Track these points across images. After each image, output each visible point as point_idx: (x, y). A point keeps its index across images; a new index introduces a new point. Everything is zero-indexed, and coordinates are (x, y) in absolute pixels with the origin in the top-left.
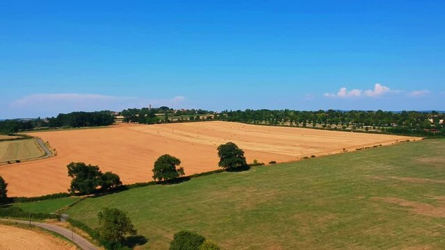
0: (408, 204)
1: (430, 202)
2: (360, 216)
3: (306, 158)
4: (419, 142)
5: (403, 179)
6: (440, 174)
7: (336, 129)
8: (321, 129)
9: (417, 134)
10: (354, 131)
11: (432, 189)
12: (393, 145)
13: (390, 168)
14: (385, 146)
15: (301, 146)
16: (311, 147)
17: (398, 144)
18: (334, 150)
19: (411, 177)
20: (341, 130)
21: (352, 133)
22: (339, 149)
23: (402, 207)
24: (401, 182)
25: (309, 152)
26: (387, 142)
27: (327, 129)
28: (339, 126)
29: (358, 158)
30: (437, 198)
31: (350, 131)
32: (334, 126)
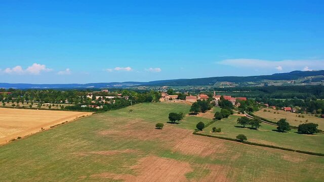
0: (118, 177)
1: (131, 172)
3: (14, 140)
4: (90, 117)
5: (100, 153)
6: (120, 145)
7: (24, 108)
8: (11, 108)
9: (87, 110)
11: (125, 160)
12: (75, 121)
13: (84, 143)
14: (70, 122)
17: (78, 119)
18: (32, 129)
19: (105, 150)
20: (28, 109)
21: (38, 110)
22: (37, 128)
23: (117, 181)
24: (101, 156)
25: (14, 133)
26: (70, 117)
27: (16, 108)
28: (25, 104)
29: (56, 136)
30: (132, 167)
31: (36, 109)
32: (21, 104)
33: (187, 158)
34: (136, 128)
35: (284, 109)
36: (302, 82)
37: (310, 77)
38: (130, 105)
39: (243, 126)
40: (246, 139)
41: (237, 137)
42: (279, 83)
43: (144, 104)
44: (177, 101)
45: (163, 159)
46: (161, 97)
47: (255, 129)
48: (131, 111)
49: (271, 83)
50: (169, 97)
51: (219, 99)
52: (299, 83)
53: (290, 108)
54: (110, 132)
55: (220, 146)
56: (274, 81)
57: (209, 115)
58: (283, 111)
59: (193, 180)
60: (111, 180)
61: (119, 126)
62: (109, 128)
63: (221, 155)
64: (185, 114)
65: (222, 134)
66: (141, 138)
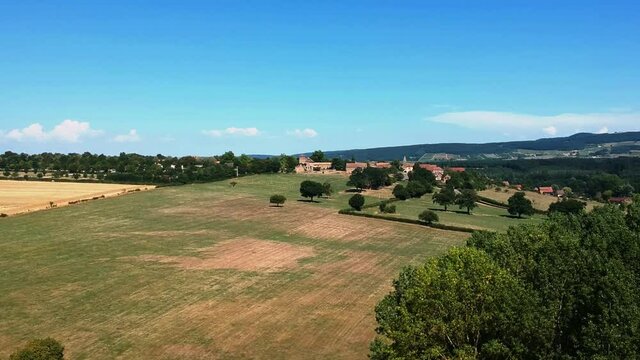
0: (170, 260)
1: (196, 255)
2: (113, 281)
4: (150, 191)
5: (150, 233)
6: (192, 225)
7: (26, 178)
8: (1, 178)
9: (147, 180)
10: (56, 181)
11: (191, 242)
12: (121, 196)
13: (127, 222)
14: (109, 198)
17: (126, 194)
18: (36, 206)
19: (160, 230)
20: (35, 180)
21: (53, 183)
23: (164, 264)
24: (150, 237)
26: (110, 192)
27: (11, 179)
28: (31, 174)
29: (76, 214)
30: (200, 250)
31: (49, 180)
32: (22, 174)
33: (312, 241)
34: (232, 206)
35: (539, 192)
36: (592, 154)
37: (607, 145)
38: (235, 176)
39: (443, 207)
40: (437, 220)
41: (420, 216)
42: (548, 155)
43: (263, 177)
44: (327, 172)
45: (265, 243)
46: (298, 164)
47: (468, 213)
48: (234, 184)
49: (532, 155)
50: (313, 165)
51: (412, 169)
52: (586, 153)
53: (550, 189)
54: (180, 209)
55: (385, 229)
56: (538, 152)
57: (385, 193)
58: (536, 194)
59: (309, 266)
60: (154, 263)
61: (201, 203)
62: (179, 205)
63: (382, 240)
64: (338, 190)
65: (397, 215)
66: (236, 218)
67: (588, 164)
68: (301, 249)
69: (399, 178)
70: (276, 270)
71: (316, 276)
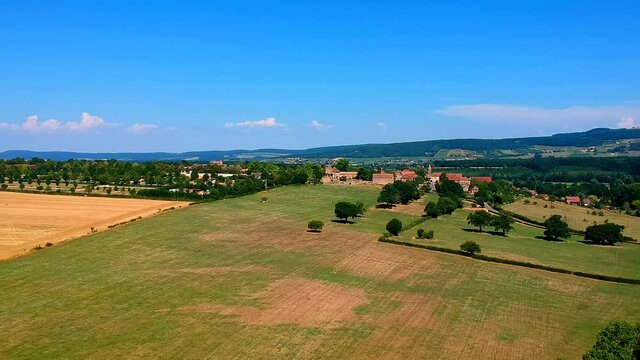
0: (229, 311)
1: (253, 303)
2: (180, 341)
3: (39, 248)
4: (185, 209)
5: (199, 271)
6: (238, 258)
7: (59, 192)
8: (35, 192)
9: (180, 196)
10: (89, 195)
11: (244, 283)
12: (156, 217)
13: (172, 254)
14: (147, 219)
15: (15, 226)
16: (34, 227)
17: (163, 214)
18: (76, 230)
19: (208, 266)
20: (68, 194)
21: (86, 198)
22: (84, 228)
23: (225, 317)
24: (201, 276)
25: (40, 237)
26: (146, 210)
27: (44, 193)
28: (62, 187)
29: (119, 242)
30: (256, 295)
31: (83, 195)
32: (54, 187)
33: (361, 281)
34: (270, 230)
35: (565, 201)
36: (610, 151)
37: (626, 141)
38: (264, 189)
39: (478, 228)
40: (479, 251)
41: (462, 246)
42: (565, 153)
43: (292, 188)
44: (354, 183)
45: (317, 283)
46: (325, 174)
47: (503, 234)
48: (265, 199)
49: (548, 153)
50: (340, 174)
51: (438, 178)
52: (604, 151)
53: (577, 199)
54: (221, 236)
55: (429, 262)
56: (555, 148)
57: (416, 208)
58: (563, 204)
59: (368, 318)
60: (215, 316)
61: (239, 227)
62: (219, 228)
63: (428, 277)
64: (368, 206)
65: (435, 242)
66: (278, 247)
67: (608, 164)
68: (354, 292)
69: (427, 189)
70: (337, 326)
71: (378, 334)
